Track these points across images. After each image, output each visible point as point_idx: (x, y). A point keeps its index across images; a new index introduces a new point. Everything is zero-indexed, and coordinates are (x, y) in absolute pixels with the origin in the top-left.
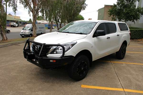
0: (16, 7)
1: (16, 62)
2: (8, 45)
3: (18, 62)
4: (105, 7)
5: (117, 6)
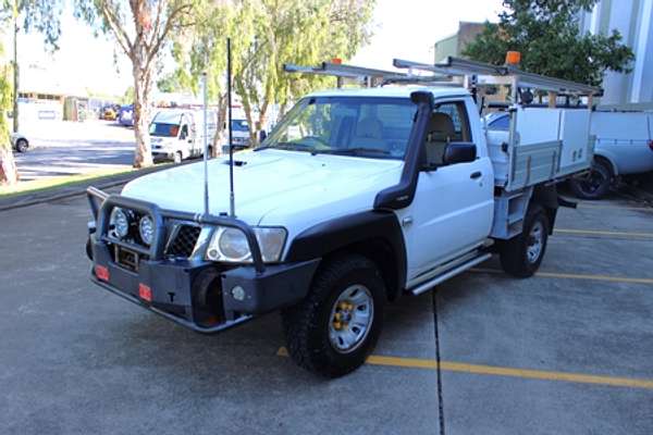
0: (57, 34)
1: (42, 270)
2: (16, 204)
3: (53, 267)
4: (460, 33)
5: (501, 30)
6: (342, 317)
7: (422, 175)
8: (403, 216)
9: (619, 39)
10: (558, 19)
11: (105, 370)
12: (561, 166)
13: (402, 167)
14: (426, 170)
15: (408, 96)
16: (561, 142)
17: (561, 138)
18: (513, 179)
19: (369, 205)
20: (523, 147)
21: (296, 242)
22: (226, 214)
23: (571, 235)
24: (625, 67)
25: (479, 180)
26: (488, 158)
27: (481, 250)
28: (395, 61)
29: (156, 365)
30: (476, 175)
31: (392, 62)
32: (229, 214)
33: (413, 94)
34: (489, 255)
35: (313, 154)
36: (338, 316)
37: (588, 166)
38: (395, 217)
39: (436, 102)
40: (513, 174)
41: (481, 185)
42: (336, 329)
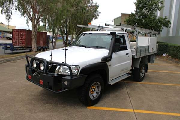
0: (10, 14)
4: (121, 16)
5: (136, 15)
6: (93, 90)
7: (114, 53)
8: (108, 64)
9: (167, 18)
10: (151, 13)
11: (37, 114)
12: (149, 52)
13: (108, 51)
14: (115, 52)
15: (110, 33)
16: (149, 46)
17: (149, 45)
18: (137, 55)
19: (100, 61)
20: (139, 47)
21: (82, 70)
22: (64, 62)
23: (159, 72)
24: (168, 26)
25: (128, 55)
26: (130, 50)
27: (128, 74)
28: (106, 24)
29: (52, 112)
30: (127, 54)
31: (105, 24)
32: (65, 62)
33: (111, 33)
34: (130, 75)
35: (85, 48)
36: (92, 90)
37: (156, 52)
38: (107, 64)
39: (117, 35)
40: (137, 54)
41: (128, 56)
42: (91, 94)
